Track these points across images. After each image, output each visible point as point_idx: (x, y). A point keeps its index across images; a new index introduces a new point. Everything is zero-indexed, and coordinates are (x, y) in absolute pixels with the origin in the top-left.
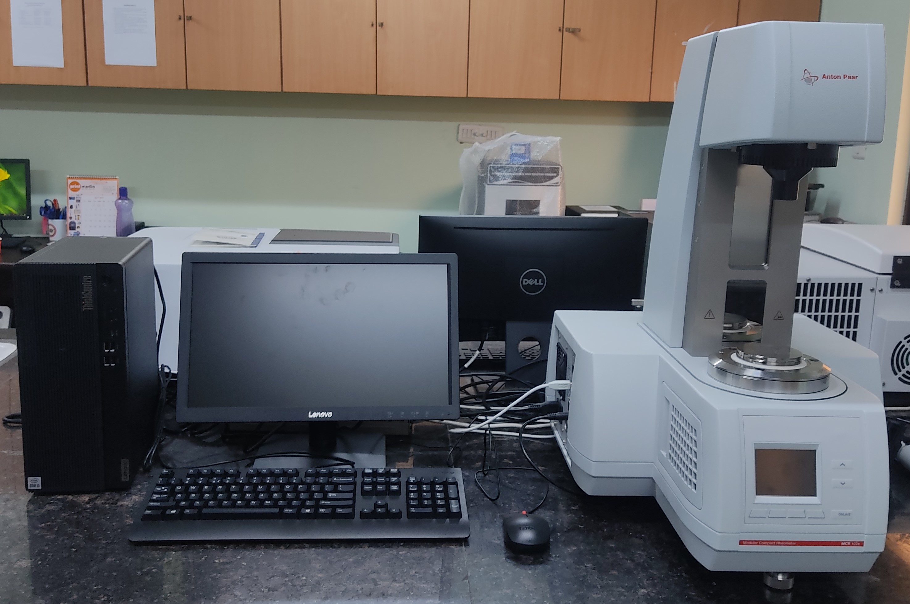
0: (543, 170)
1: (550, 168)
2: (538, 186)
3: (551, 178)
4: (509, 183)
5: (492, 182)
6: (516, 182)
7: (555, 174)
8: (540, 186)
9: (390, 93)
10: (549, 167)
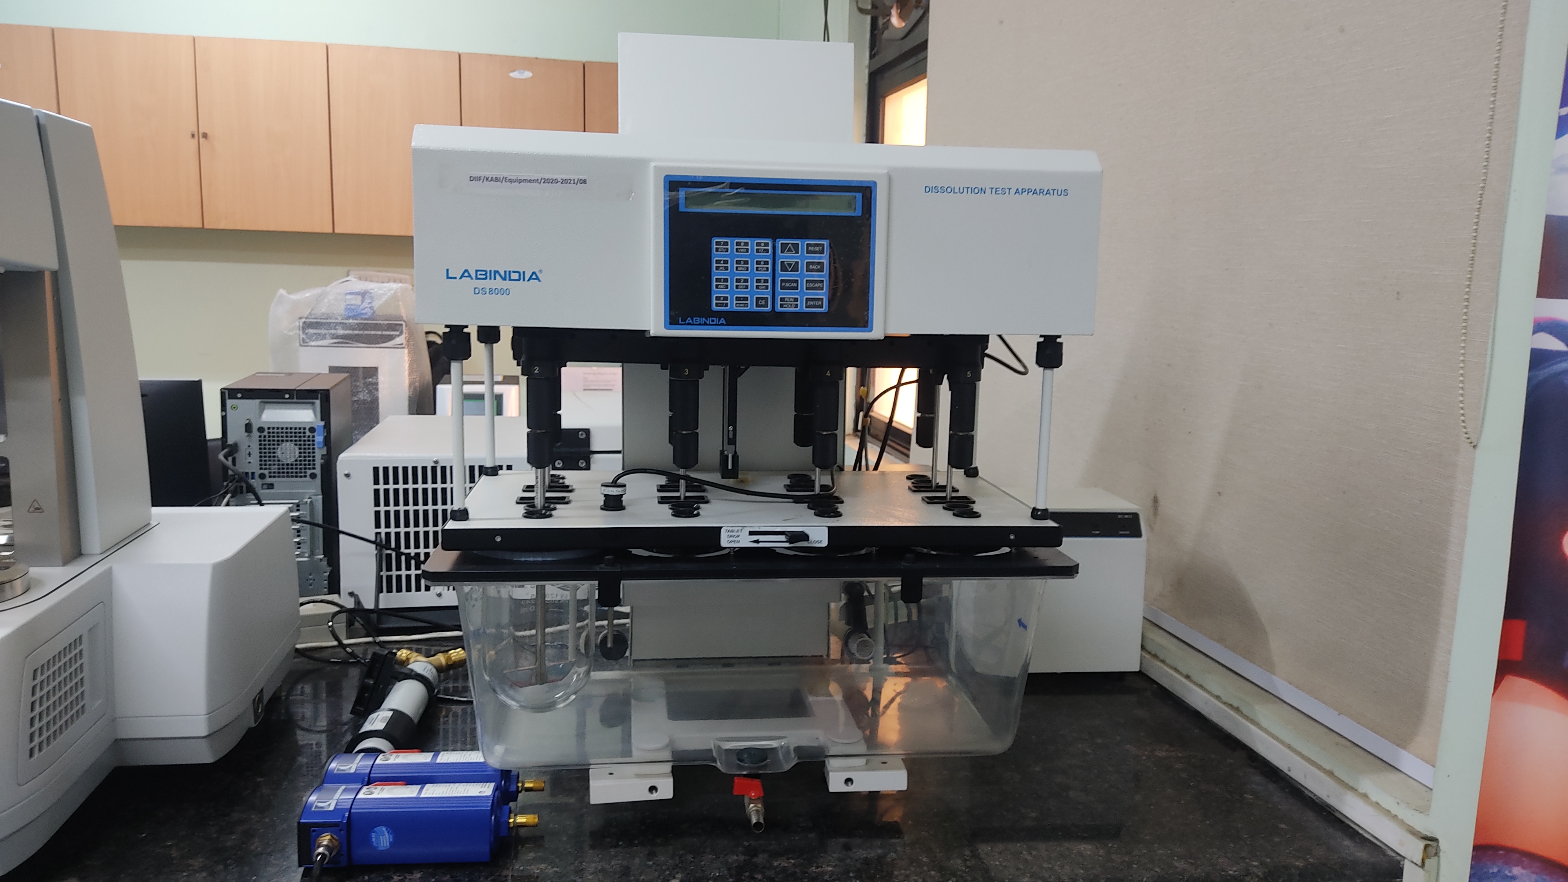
0: (377, 327)
1: (388, 324)
2: (373, 347)
3: (391, 338)
4: (333, 343)
5: (307, 343)
6: (342, 343)
7: (398, 333)
8: (376, 347)
9: (222, 227)
10: (386, 322)
